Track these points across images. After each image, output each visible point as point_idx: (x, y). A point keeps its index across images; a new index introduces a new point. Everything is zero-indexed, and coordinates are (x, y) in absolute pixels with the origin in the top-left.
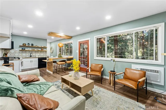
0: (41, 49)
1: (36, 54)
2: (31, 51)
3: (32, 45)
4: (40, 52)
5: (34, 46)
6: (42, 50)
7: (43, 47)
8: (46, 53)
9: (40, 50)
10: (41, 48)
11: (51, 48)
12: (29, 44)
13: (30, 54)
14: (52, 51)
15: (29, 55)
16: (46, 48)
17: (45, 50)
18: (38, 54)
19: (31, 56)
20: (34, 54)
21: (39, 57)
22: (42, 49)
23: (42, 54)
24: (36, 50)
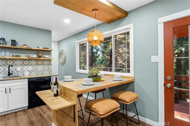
0: (38, 54)
1: (25, 68)
2: (10, 59)
3: (14, 42)
4: (34, 62)
5: (18, 46)
6: (40, 57)
7: (41, 48)
8: (50, 64)
9: (35, 56)
10: (38, 51)
11: (60, 54)
12: (4, 39)
13: (8, 69)
14: (62, 61)
15: (5, 70)
16: (49, 52)
17: (47, 56)
18: (30, 68)
19: (9, 74)
20: (19, 68)
21: (30, 77)
22: (40, 54)
23: (40, 68)
24: (23, 56)
